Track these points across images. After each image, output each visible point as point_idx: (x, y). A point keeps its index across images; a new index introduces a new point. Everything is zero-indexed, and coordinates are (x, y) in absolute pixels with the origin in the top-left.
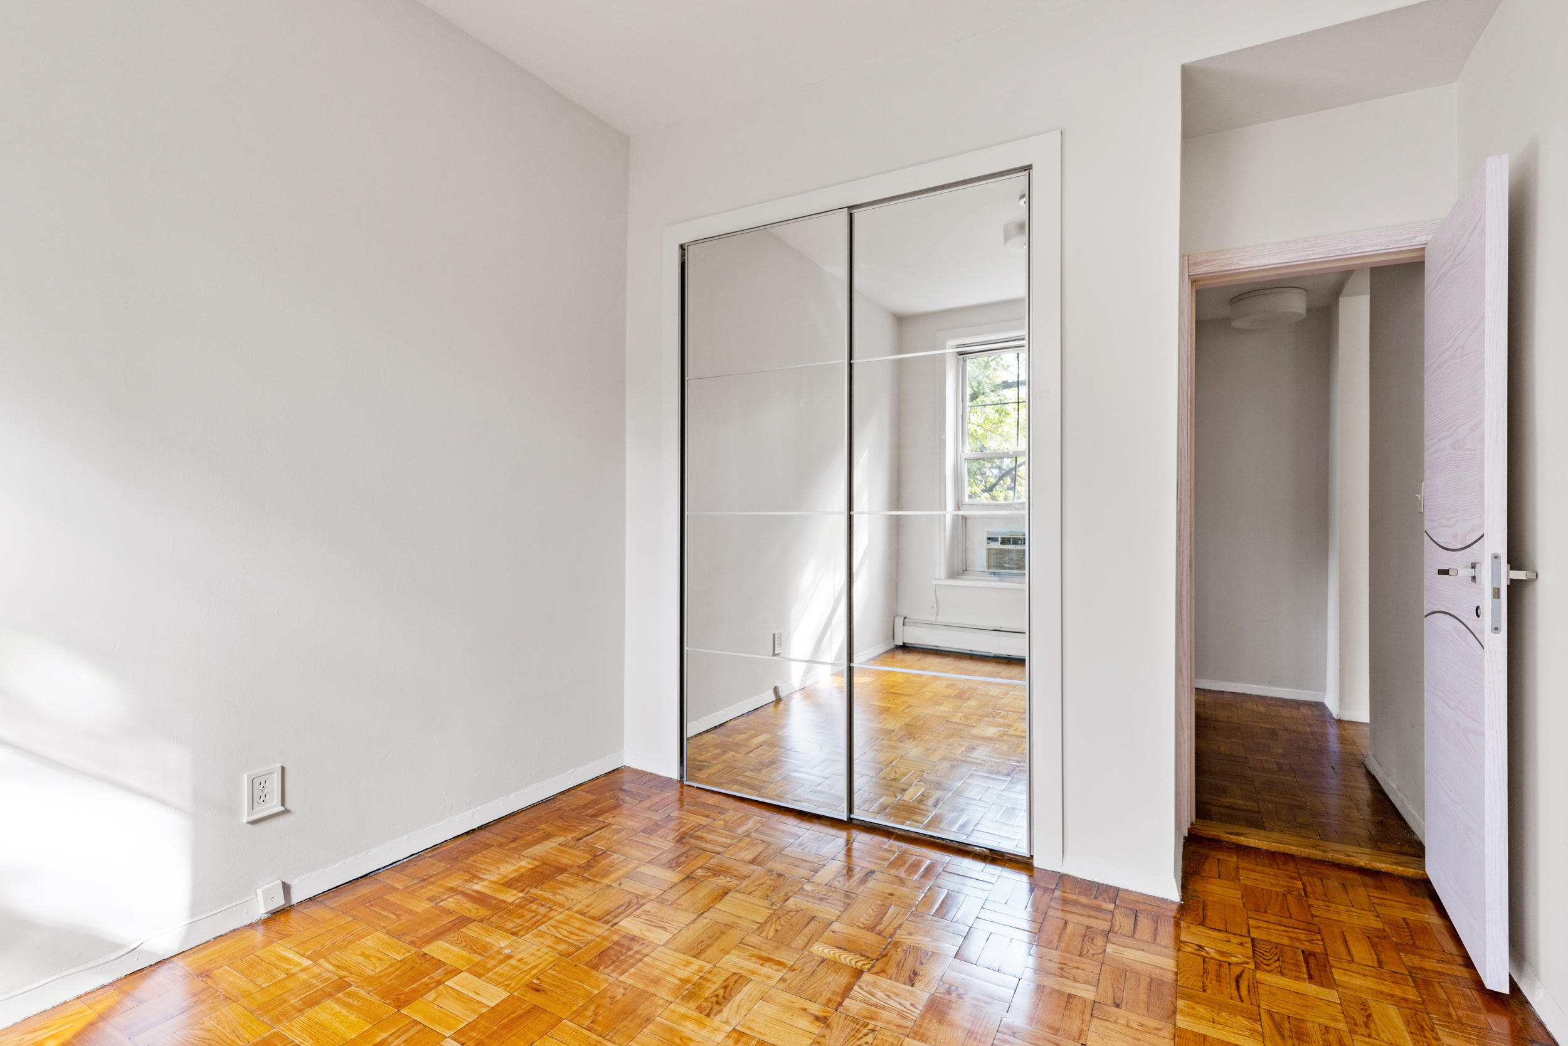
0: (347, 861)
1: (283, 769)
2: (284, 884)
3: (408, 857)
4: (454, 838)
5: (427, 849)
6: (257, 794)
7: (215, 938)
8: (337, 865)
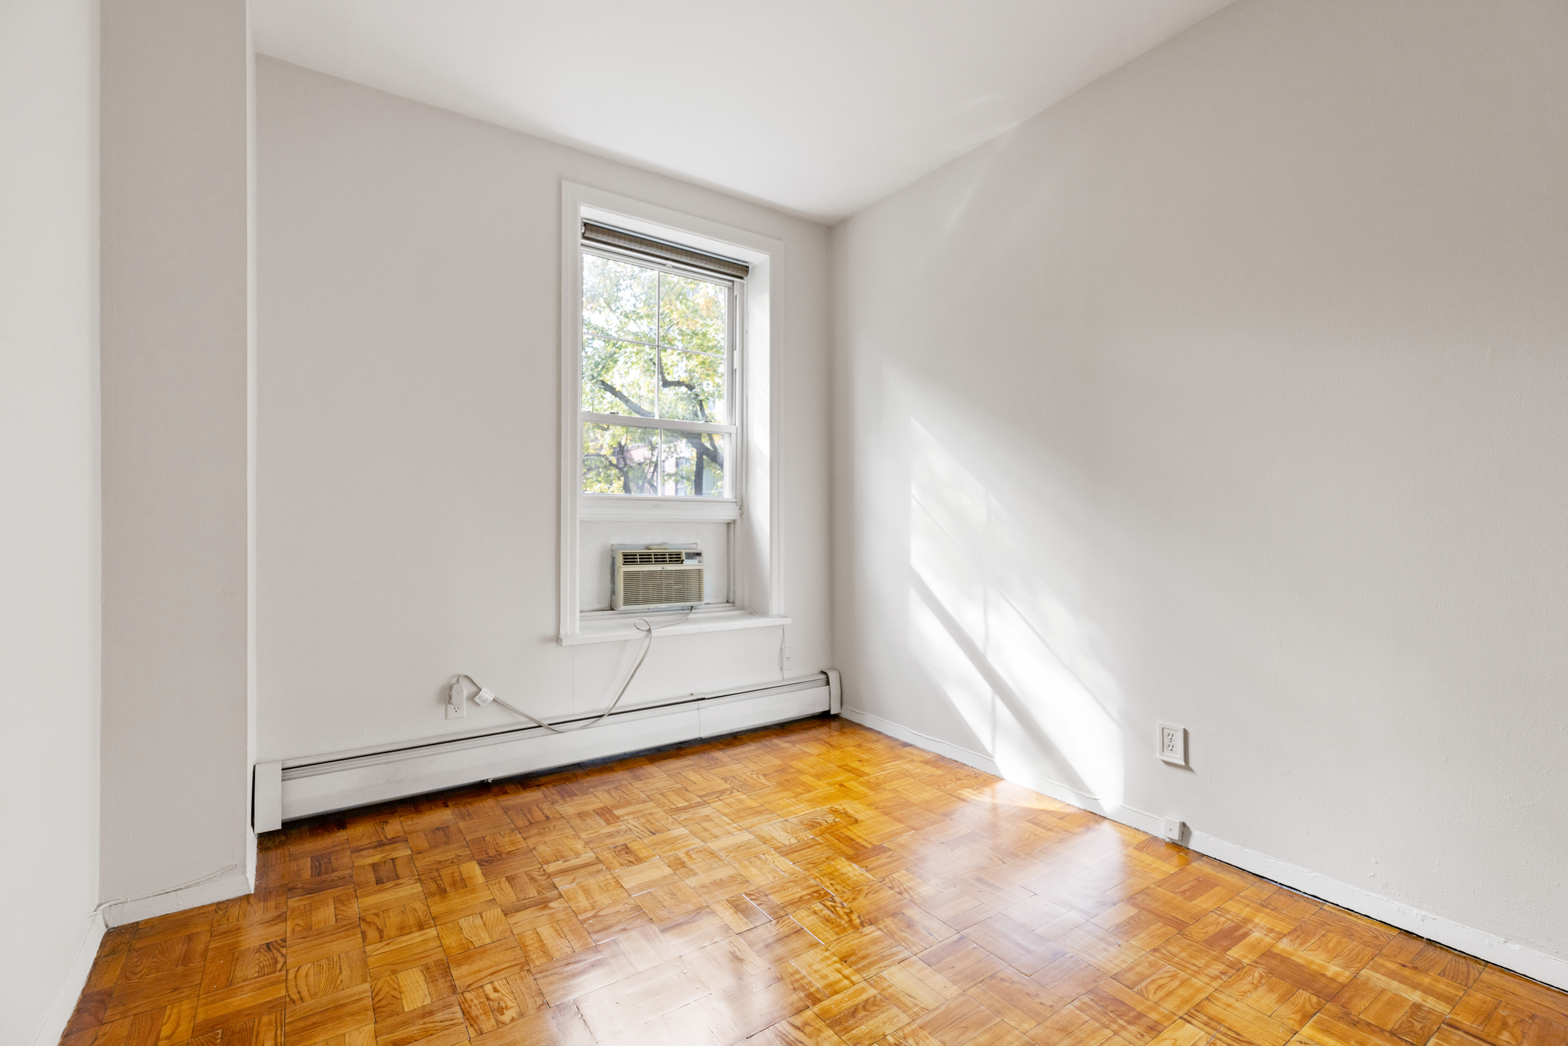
0: (1244, 850)
1: (1186, 733)
2: (1184, 825)
3: (1309, 895)
4: (1380, 921)
5: (1337, 905)
6: (1167, 741)
7: (1135, 828)
8: (1234, 846)
